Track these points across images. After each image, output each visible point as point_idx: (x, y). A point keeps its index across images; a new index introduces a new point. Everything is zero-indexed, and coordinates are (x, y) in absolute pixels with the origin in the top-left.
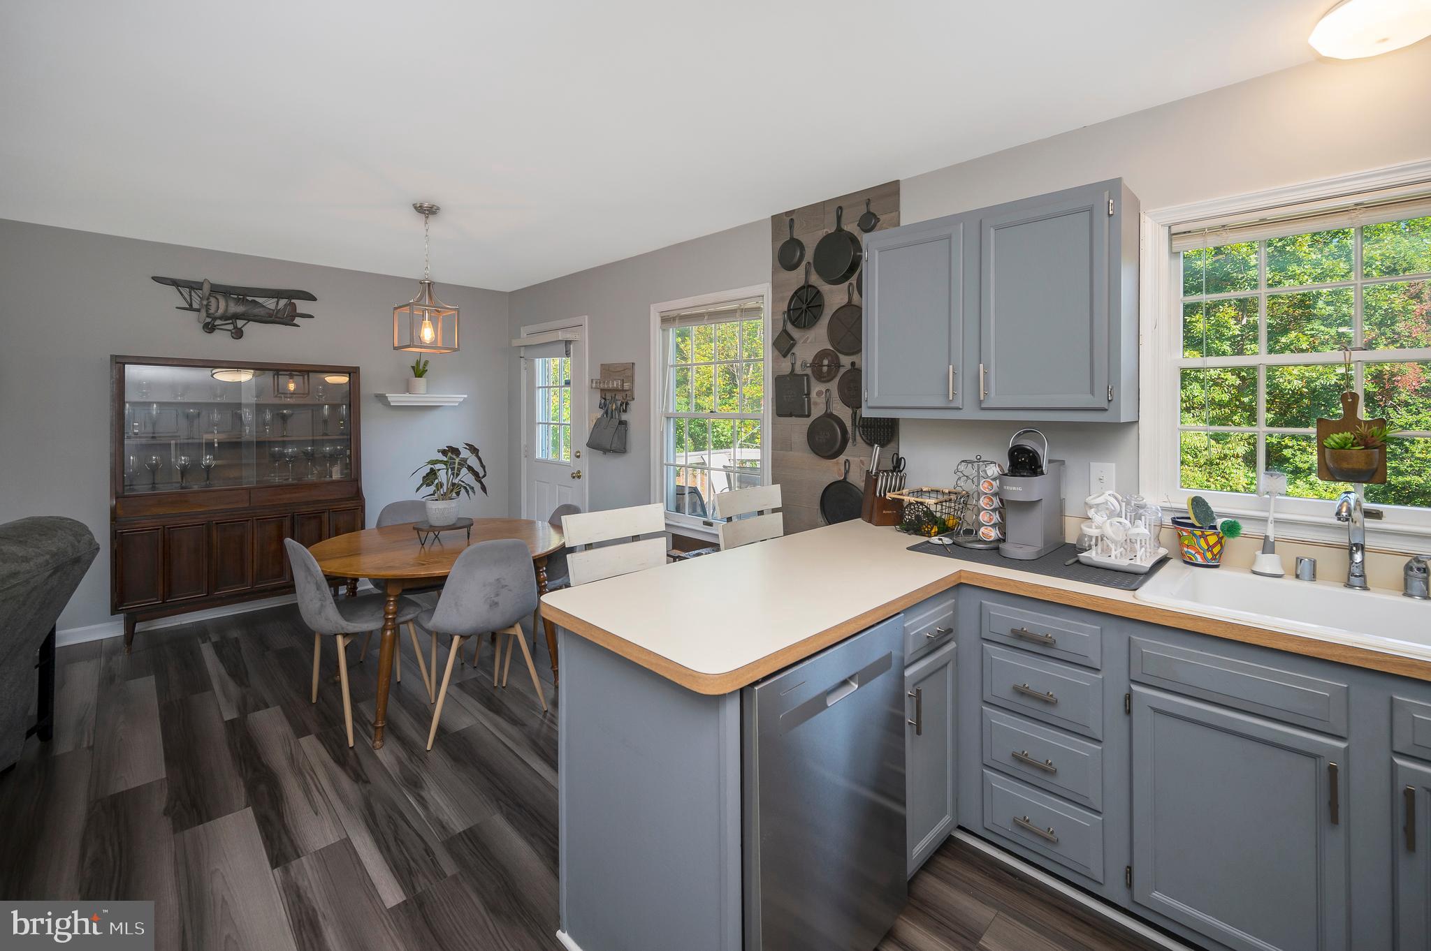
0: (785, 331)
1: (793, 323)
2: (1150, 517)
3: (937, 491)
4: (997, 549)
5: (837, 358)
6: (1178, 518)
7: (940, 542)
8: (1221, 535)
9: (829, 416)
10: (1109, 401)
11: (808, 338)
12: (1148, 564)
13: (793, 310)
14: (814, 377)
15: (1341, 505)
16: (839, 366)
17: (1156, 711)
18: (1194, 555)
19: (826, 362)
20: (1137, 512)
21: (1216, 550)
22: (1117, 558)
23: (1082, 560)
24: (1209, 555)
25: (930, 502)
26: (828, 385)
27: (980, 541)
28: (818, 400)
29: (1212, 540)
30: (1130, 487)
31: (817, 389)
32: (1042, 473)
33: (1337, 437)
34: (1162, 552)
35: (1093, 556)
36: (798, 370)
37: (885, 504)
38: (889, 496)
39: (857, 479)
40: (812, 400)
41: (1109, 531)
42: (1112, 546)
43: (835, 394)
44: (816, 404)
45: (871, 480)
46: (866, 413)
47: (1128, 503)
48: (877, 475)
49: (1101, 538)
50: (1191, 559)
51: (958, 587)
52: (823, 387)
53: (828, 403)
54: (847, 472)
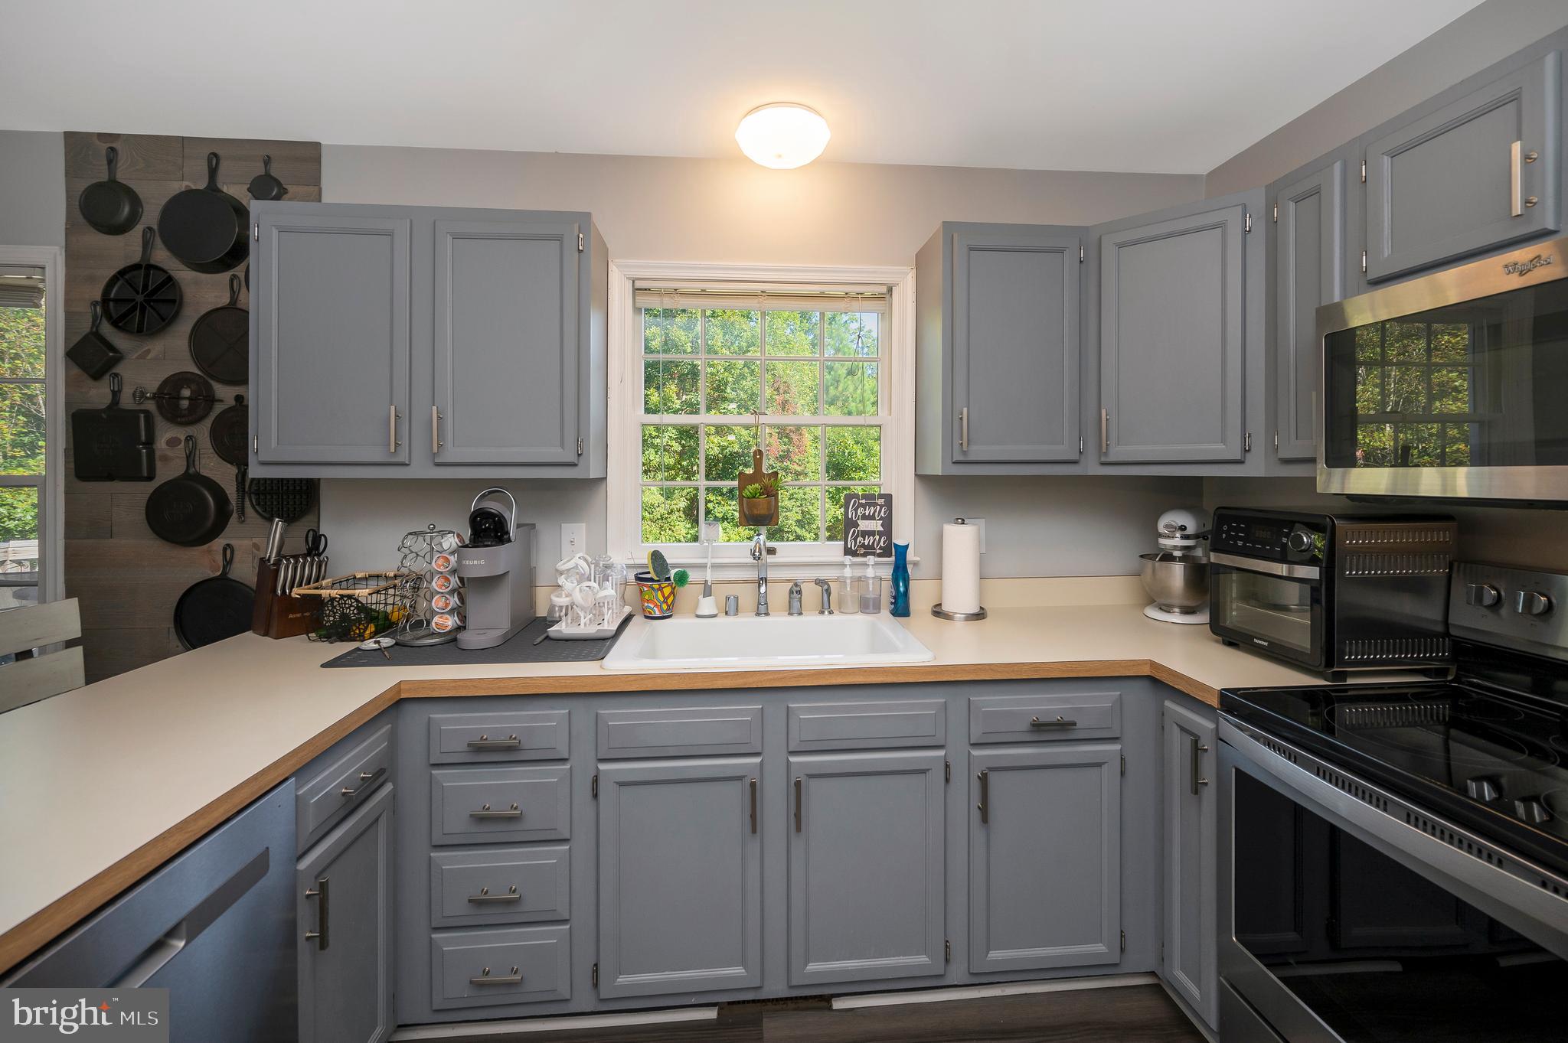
0: (95, 335)
1: (115, 323)
2: (616, 576)
3: (378, 576)
4: (455, 640)
5: (210, 388)
6: (640, 574)
7: (376, 646)
8: (674, 585)
9: (192, 478)
10: (579, 455)
11: (149, 351)
12: (614, 627)
13: (116, 301)
14: (161, 414)
15: (755, 546)
16: (211, 400)
17: (621, 784)
18: (653, 609)
19: (186, 393)
20: (604, 572)
21: (669, 601)
22: (585, 627)
23: (552, 635)
24: (665, 607)
25: (362, 593)
26: (191, 430)
27: (433, 634)
28: (170, 453)
29: (667, 591)
30: (598, 546)
31: (168, 435)
32: (509, 541)
33: (751, 488)
34: (627, 610)
35: (563, 628)
36: (127, 401)
37: (289, 604)
38: (296, 592)
39: (245, 571)
40: (158, 454)
41: (578, 597)
42: (582, 614)
43: (205, 444)
44: (165, 459)
45: (268, 571)
46: (255, 472)
47: (597, 565)
48: (278, 563)
49: (569, 608)
50: (650, 613)
51: (396, 705)
52: (181, 433)
53: (190, 458)
54: (228, 563)
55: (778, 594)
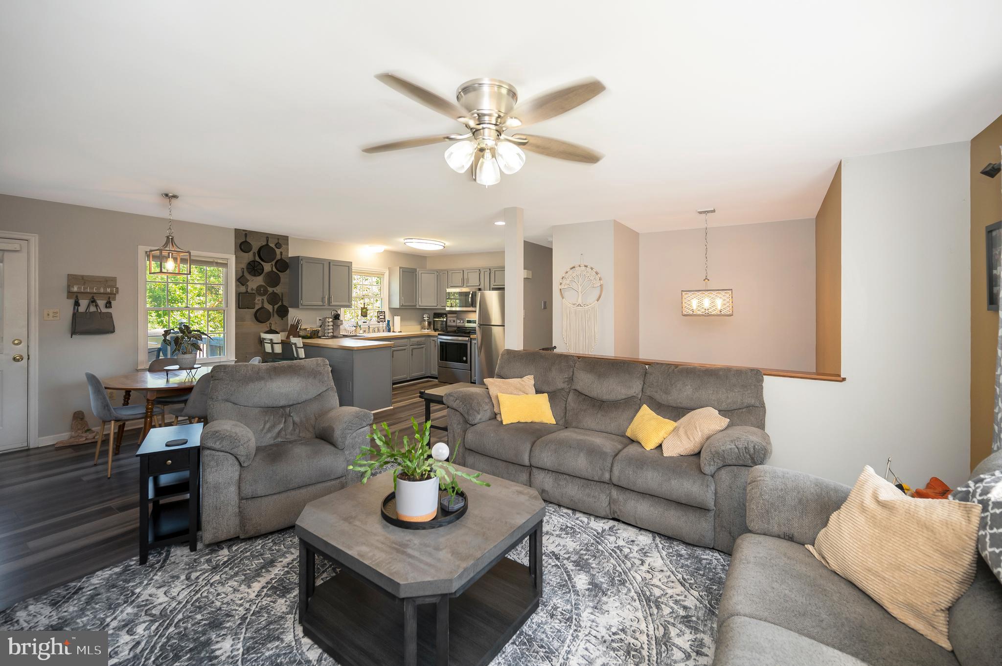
0: (243, 276)
5: (267, 288)
9: (262, 308)
11: (253, 279)
14: (257, 294)
16: (265, 291)
19: (262, 289)
26: (263, 297)
28: (258, 303)
31: (258, 298)
36: (249, 291)
40: (256, 303)
43: (265, 300)
52: (260, 298)
53: (263, 303)
54: (270, 327)
55: (371, 329)
